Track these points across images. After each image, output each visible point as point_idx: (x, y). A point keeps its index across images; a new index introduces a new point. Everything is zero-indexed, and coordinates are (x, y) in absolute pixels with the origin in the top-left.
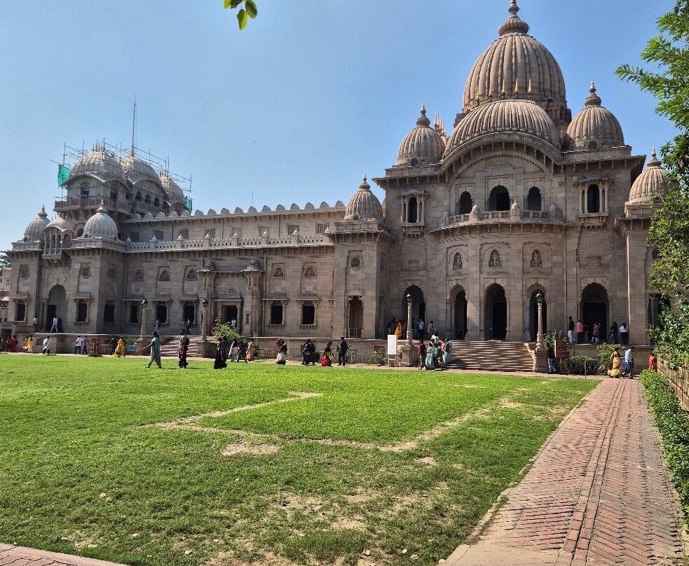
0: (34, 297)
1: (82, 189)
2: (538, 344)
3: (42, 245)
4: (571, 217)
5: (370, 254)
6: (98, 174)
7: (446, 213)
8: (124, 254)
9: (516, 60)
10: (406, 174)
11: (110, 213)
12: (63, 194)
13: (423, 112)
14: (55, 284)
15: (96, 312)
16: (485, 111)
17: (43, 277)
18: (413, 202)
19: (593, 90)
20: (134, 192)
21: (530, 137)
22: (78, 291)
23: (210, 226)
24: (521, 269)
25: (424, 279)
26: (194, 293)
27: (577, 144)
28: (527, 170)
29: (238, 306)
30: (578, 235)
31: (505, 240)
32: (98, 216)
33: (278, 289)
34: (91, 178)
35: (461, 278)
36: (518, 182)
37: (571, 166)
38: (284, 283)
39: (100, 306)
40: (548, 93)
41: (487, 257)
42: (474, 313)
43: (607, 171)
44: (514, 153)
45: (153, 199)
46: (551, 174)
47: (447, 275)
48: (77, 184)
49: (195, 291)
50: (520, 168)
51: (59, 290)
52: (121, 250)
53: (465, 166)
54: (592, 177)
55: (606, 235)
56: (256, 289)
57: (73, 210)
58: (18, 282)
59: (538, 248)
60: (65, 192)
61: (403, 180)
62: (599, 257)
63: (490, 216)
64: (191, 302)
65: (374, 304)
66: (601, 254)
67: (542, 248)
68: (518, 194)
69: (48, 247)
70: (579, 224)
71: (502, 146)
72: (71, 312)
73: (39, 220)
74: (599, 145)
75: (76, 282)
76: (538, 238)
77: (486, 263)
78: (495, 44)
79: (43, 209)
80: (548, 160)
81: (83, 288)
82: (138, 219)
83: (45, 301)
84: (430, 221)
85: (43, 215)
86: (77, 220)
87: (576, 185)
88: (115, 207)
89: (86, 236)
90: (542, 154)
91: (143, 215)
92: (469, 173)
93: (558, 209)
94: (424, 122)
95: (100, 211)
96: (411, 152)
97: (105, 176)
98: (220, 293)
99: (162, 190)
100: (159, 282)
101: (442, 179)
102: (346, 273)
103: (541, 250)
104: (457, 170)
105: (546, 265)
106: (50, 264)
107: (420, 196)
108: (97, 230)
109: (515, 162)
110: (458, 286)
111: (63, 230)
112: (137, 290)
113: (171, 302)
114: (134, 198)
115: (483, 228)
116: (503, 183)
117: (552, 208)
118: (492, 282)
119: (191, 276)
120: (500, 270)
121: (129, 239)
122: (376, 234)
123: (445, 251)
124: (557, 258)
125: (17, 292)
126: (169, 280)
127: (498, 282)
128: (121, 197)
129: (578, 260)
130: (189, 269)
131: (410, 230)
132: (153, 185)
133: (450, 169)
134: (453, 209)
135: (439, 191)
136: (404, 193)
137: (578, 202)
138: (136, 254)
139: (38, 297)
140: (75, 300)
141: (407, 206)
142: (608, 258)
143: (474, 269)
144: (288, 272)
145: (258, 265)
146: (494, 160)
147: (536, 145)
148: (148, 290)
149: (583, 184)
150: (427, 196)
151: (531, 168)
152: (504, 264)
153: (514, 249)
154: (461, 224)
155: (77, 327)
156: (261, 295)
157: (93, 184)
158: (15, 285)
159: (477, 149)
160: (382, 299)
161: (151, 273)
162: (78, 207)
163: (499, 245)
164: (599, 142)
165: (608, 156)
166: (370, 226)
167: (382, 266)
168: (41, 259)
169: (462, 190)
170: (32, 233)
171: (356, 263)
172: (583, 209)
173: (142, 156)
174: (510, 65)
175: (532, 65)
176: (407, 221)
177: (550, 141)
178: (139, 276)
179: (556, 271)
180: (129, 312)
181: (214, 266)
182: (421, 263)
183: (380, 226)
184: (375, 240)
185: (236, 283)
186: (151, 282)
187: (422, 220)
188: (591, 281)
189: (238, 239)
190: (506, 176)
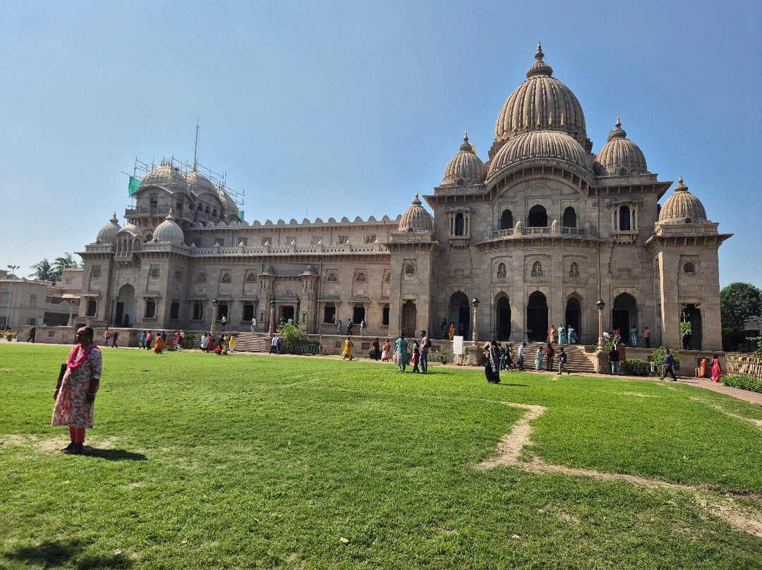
0: (105, 296)
1: (151, 199)
2: (599, 347)
3: (114, 248)
4: (604, 234)
5: (424, 262)
6: (166, 186)
7: (490, 228)
8: (189, 257)
9: (546, 98)
10: (453, 193)
11: (177, 221)
12: (133, 203)
13: (466, 139)
14: (125, 283)
15: (164, 310)
16: (524, 141)
17: (113, 277)
18: (459, 216)
19: (619, 125)
20: (196, 203)
21: (566, 163)
22: (147, 290)
23: (268, 235)
24: (561, 280)
25: (470, 286)
26: (253, 294)
27: (609, 170)
28: (563, 192)
29: (295, 306)
30: (610, 250)
31: (548, 253)
32: (166, 223)
33: (332, 292)
34: (160, 189)
35: (505, 285)
36: (554, 202)
37: (605, 189)
38: (337, 287)
39: (167, 303)
40: (573, 127)
41: (531, 268)
42: (518, 317)
43: (637, 195)
44: (552, 177)
45: (212, 210)
46: (586, 196)
47: (492, 283)
48: (147, 195)
49: (254, 292)
50: (557, 189)
51: (128, 289)
52: (187, 254)
53: (507, 187)
54: (623, 200)
55: (635, 251)
56: (312, 291)
57: (142, 218)
58: (90, 280)
59: (575, 261)
60: (135, 201)
61: (451, 198)
62: (629, 270)
63: (533, 231)
64: (251, 302)
65: (427, 307)
66: (630, 267)
67: (580, 261)
68: (555, 212)
69: (120, 249)
70: (612, 240)
71: (541, 170)
72: (140, 309)
73: (111, 226)
74: (628, 172)
75: (146, 282)
76: (576, 251)
77: (529, 273)
78: (525, 84)
79: (115, 216)
80: (584, 183)
81: (151, 288)
82: (201, 227)
83: (115, 299)
84: (474, 234)
85: (115, 221)
86: (146, 226)
87: (609, 206)
88: (181, 215)
89: (156, 241)
90: (578, 178)
91: (205, 224)
92: (510, 194)
93: (592, 227)
94: (467, 148)
95: (169, 219)
96: (458, 173)
97: (173, 188)
98: (279, 294)
99: (220, 202)
100: (221, 284)
101: (486, 198)
102: (402, 278)
103: (578, 262)
104: (500, 190)
105: (582, 275)
106: (121, 265)
107: (467, 212)
108: (166, 235)
109: (552, 184)
110: (502, 292)
111: (135, 235)
112: (201, 291)
113: (231, 302)
114: (196, 209)
115: (527, 242)
116: (541, 202)
117: (587, 225)
118: (535, 289)
119: (251, 278)
120: (543, 279)
121: (193, 245)
122: (430, 245)
123: (489, 262)
124: (592, 270)
125: (89, 290)
126: (230, 282)
127: (541, 290)
128: (186, 207)
129: (610, 272)
130: (249, 272)
131: (457, 242)
132: (213, 198)
133: (494, 188)
134: (496, 224)
135: (484, 208)
136: (451, 209)
137: (611, 221)
138: (200, 258)
139: (108, 294)
140: (145, 298)
141: (454, 221)
142: (636, 271)
143: (518, 278)
144: (341, 277)
145: (314, 270)
146: (534, 182)
147: (572, 170)
148: (210, 290)
149: (616, 205)
150: (473, 212)
151: (567, 190)
152: (546, 274)
153: (555, 261)
154: (505, 238)
155: (145, 323)
156: (316, 298)
157: (161, 194)
158: (87, 283)
159: (519, 173)
160: (433, 303)
161: (213, 275)
162: (148, 214)
163: (541, 257)
164: (628, 169)
165: (636, 181)
166: (424, 238)
167: (434, 274)
168: (112, 261)
169: (504, 208)
170: (104, 237)
171: (410, 270)
172: (616, 228)
173: (202, 171)
174: (541, 102)
175: (560, 103)
176: (454, 234)
177: (585, 167)
178: (203, 278)
179: (591, 281)
180: (192, 309)
181: (272, 270)
182: (466, 273)
183: (433, 238)
184: (429, 250)
185: (294, 287)
186: (213, 283)
187: (468, 233)
188: (622, 291)
189: (295, 247)
190: (544, 197)
